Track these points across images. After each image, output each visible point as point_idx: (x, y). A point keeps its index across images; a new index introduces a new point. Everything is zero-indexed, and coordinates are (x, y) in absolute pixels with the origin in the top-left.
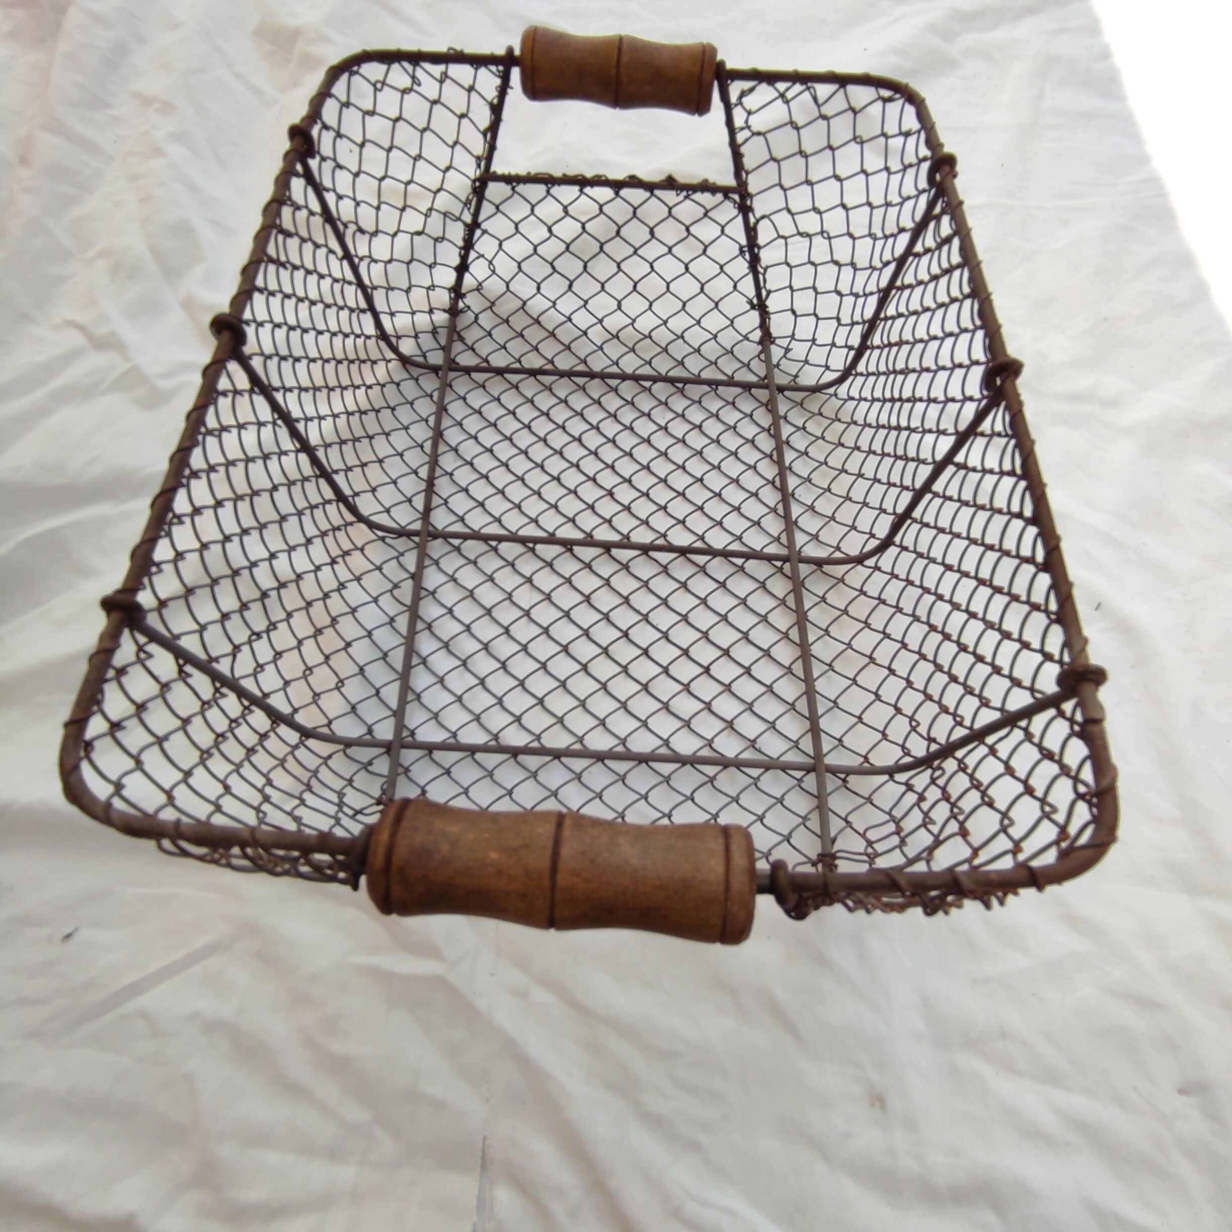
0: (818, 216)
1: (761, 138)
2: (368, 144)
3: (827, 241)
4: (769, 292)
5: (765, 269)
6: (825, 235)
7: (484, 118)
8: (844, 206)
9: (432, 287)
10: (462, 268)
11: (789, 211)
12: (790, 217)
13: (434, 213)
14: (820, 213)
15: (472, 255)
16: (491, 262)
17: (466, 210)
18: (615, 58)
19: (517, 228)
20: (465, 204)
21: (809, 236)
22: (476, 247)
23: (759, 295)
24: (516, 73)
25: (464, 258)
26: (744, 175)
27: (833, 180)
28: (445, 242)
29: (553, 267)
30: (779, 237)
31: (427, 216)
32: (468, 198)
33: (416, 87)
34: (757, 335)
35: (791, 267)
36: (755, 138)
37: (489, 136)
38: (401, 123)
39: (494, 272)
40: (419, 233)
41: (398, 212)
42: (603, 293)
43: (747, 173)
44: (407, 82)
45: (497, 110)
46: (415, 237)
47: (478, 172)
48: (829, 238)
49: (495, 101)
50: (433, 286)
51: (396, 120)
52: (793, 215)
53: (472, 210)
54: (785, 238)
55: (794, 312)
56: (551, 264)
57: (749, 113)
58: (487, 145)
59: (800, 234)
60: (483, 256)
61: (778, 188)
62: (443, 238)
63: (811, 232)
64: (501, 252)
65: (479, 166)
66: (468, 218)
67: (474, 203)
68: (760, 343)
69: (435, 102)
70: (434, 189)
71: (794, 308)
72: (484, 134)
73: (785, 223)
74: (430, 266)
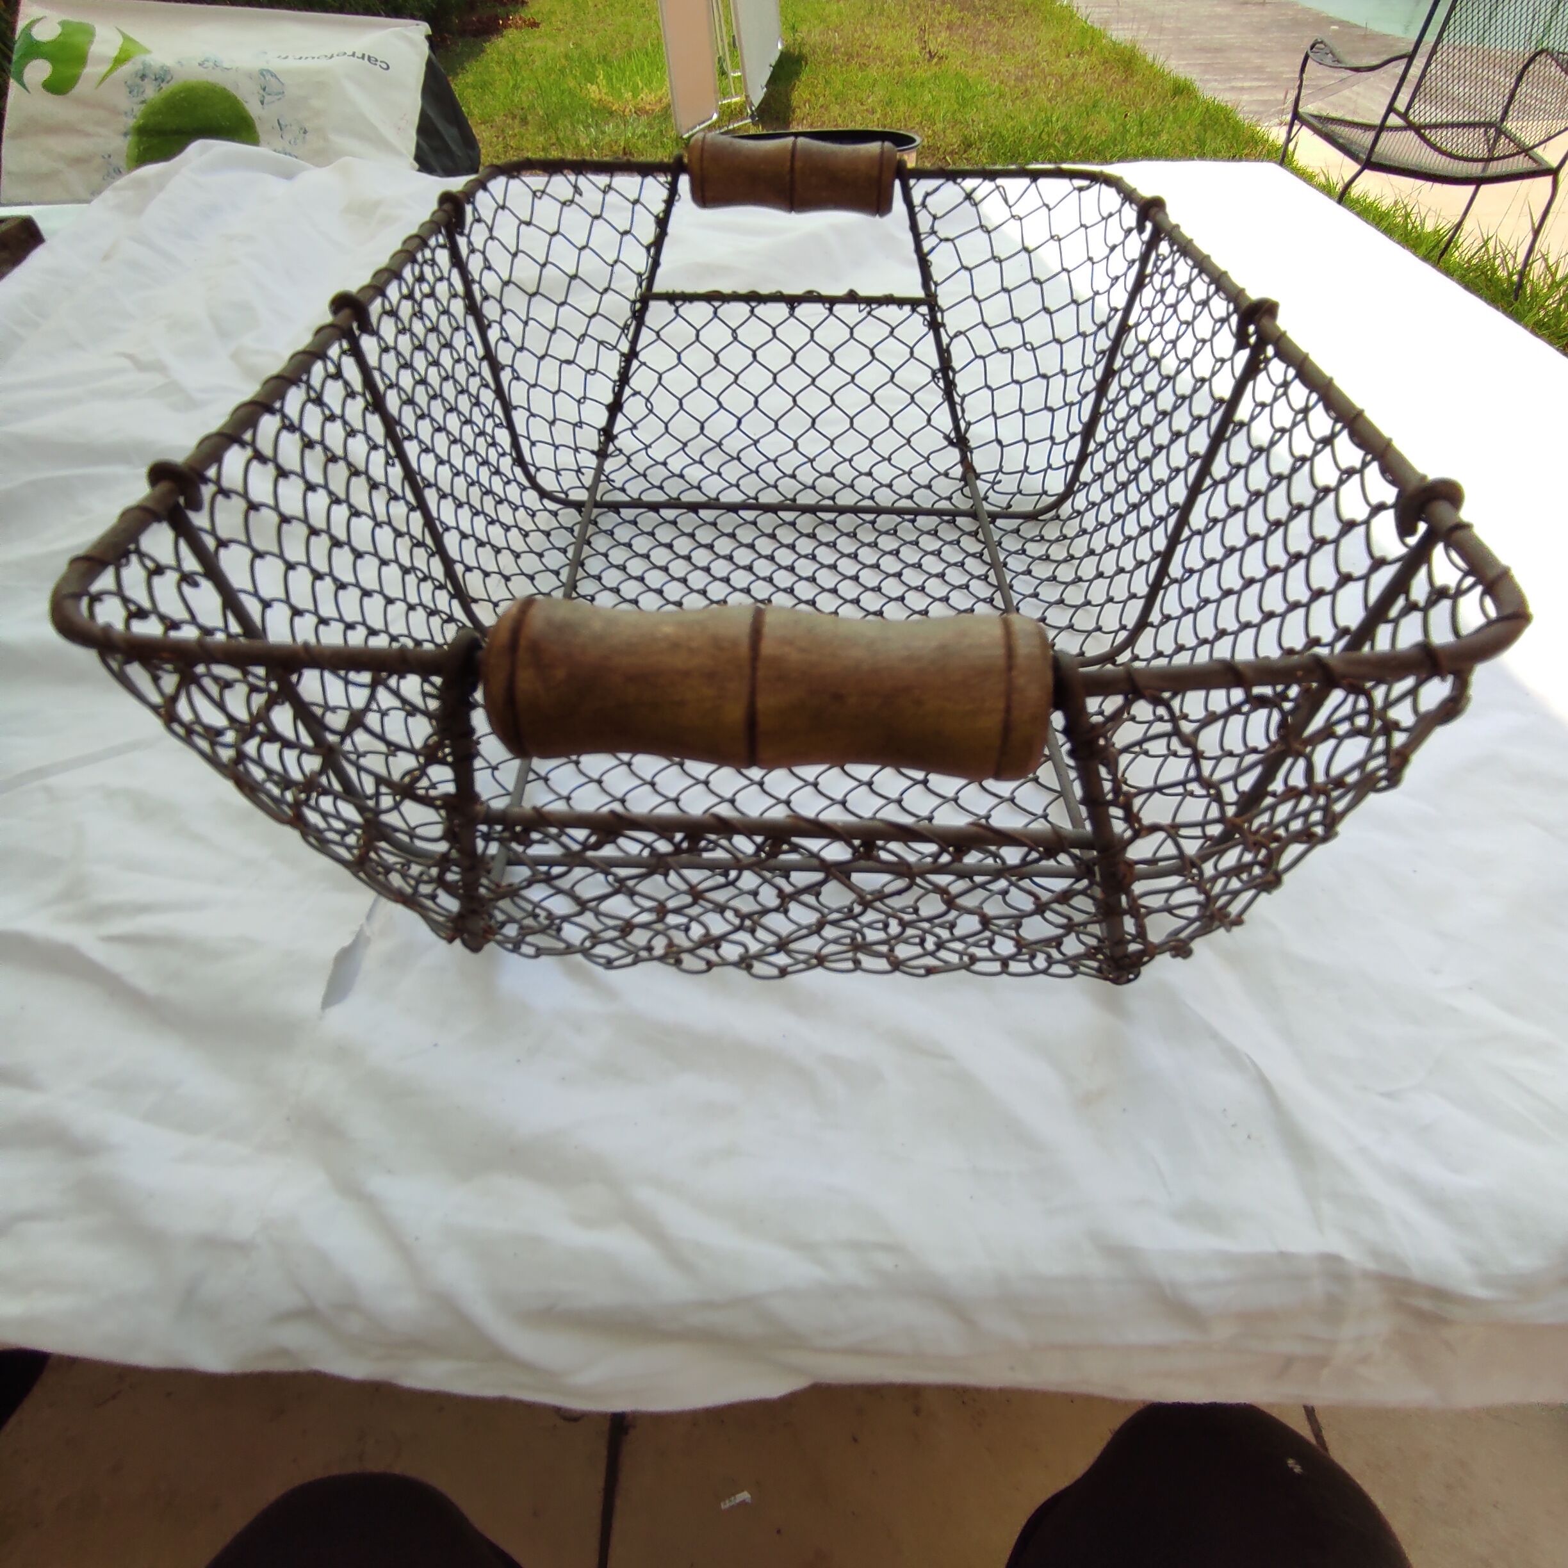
0: (1019, 326)
1: (950, 244)
2: (520, 255)
3: (1031, 353)
4: (969, 424)
5: (963, 398)
6: (1029, 346)
7: (648, 232)
8: (1046, 310)
9: (579, 424)
10: (615, 408)
11: (986, 325)
12: (987, 331)
13: (587, 338)
14: (1020, 322)
15: (627, 391)
16: (648, 400)
17: (623, 337)
18: (789, 164)
19: (679, 358)
20: (623, 330)
21: (1010, 351)
22: (633, 382)
23: (957, 427)
24: (684, 182)
25: (618, 395)
26: (933, 287)
27: (1032, 284)
28: (598, 374)
29: (720, 403)
30: (977, 357)
31: (580, 341)
32: (626, 324)
33: (577, 198)
34: (958, 471)
35: (992, 390)
36: (943, 244)
37: (652, 251)
38: (558, 237)
39: (651, 411)
40: (569, 362)
41: (548, 334)
42: (776, 432)
43: (936, 284)
44: (567, 193)
45: (662, 223)
46: (564, 366)
47: (639, 291)
48: (1033, 349)
49: (661, 215)
50: (581, 422)
51: (553, 235)
52: (990, 329)
53: (630, 336)
54: (983, 358)
55: (999, 442)
56: (717, 399)
57: (935, 218)
58: (650, 260)
59: (1001, 350)
60: (639, 393)
61: (971, 300)
62: (596, 370)
63: (1012, 347)
64: (660, 387)
65: (640, 285)
66: (625, 347)
67: (632, 329)
68: (964, 478)
69: (597, 217)
70: (589, 314)
71: (1000, 437)
72: (648, 248)
73: (982, 341)
74: (579, 402)
